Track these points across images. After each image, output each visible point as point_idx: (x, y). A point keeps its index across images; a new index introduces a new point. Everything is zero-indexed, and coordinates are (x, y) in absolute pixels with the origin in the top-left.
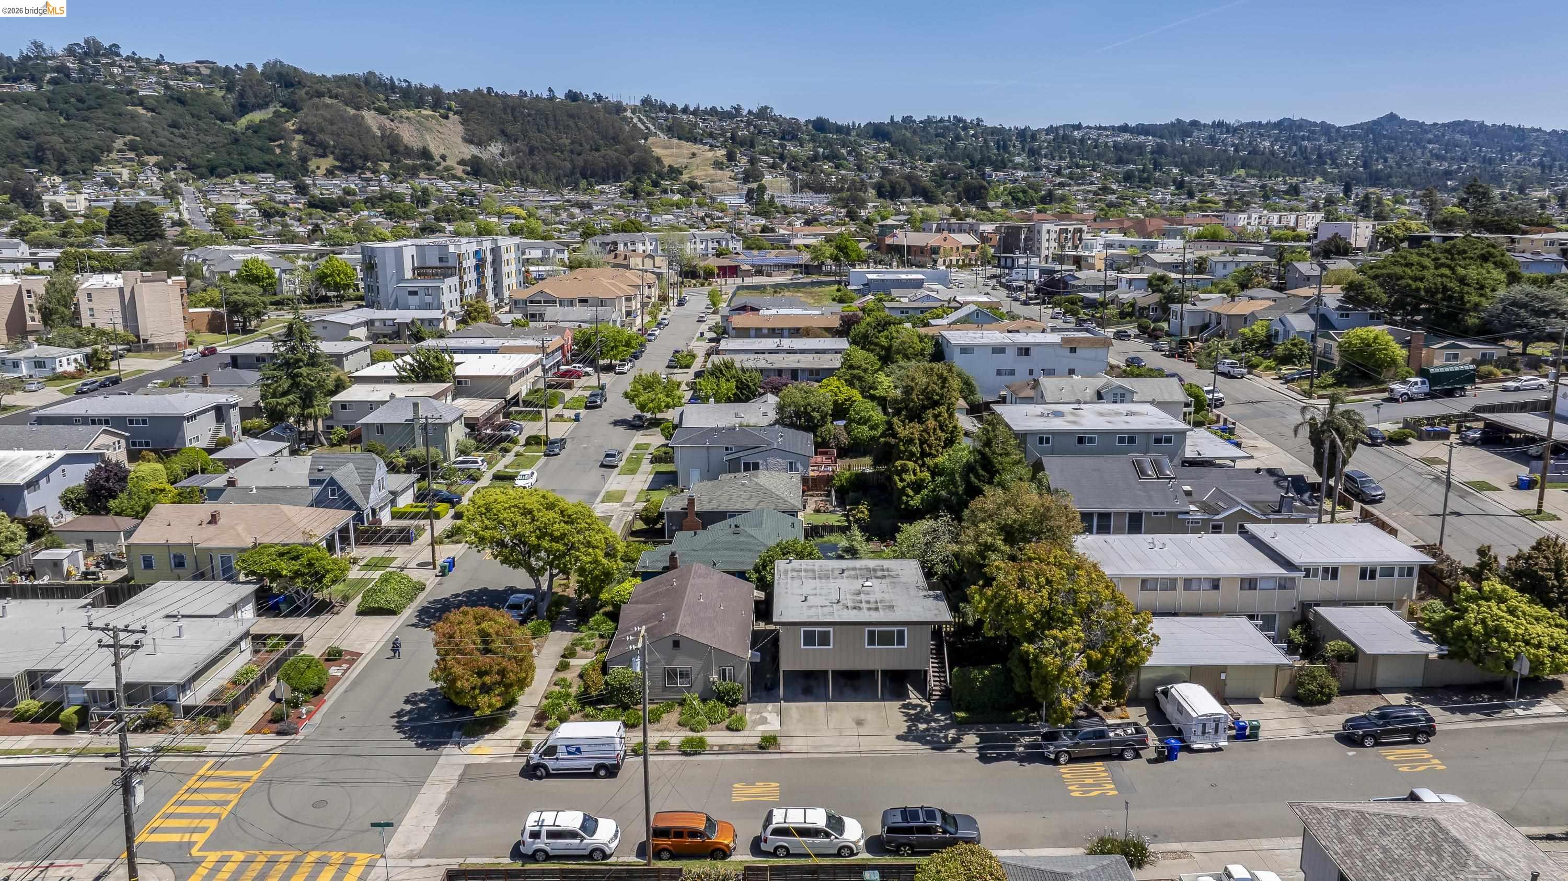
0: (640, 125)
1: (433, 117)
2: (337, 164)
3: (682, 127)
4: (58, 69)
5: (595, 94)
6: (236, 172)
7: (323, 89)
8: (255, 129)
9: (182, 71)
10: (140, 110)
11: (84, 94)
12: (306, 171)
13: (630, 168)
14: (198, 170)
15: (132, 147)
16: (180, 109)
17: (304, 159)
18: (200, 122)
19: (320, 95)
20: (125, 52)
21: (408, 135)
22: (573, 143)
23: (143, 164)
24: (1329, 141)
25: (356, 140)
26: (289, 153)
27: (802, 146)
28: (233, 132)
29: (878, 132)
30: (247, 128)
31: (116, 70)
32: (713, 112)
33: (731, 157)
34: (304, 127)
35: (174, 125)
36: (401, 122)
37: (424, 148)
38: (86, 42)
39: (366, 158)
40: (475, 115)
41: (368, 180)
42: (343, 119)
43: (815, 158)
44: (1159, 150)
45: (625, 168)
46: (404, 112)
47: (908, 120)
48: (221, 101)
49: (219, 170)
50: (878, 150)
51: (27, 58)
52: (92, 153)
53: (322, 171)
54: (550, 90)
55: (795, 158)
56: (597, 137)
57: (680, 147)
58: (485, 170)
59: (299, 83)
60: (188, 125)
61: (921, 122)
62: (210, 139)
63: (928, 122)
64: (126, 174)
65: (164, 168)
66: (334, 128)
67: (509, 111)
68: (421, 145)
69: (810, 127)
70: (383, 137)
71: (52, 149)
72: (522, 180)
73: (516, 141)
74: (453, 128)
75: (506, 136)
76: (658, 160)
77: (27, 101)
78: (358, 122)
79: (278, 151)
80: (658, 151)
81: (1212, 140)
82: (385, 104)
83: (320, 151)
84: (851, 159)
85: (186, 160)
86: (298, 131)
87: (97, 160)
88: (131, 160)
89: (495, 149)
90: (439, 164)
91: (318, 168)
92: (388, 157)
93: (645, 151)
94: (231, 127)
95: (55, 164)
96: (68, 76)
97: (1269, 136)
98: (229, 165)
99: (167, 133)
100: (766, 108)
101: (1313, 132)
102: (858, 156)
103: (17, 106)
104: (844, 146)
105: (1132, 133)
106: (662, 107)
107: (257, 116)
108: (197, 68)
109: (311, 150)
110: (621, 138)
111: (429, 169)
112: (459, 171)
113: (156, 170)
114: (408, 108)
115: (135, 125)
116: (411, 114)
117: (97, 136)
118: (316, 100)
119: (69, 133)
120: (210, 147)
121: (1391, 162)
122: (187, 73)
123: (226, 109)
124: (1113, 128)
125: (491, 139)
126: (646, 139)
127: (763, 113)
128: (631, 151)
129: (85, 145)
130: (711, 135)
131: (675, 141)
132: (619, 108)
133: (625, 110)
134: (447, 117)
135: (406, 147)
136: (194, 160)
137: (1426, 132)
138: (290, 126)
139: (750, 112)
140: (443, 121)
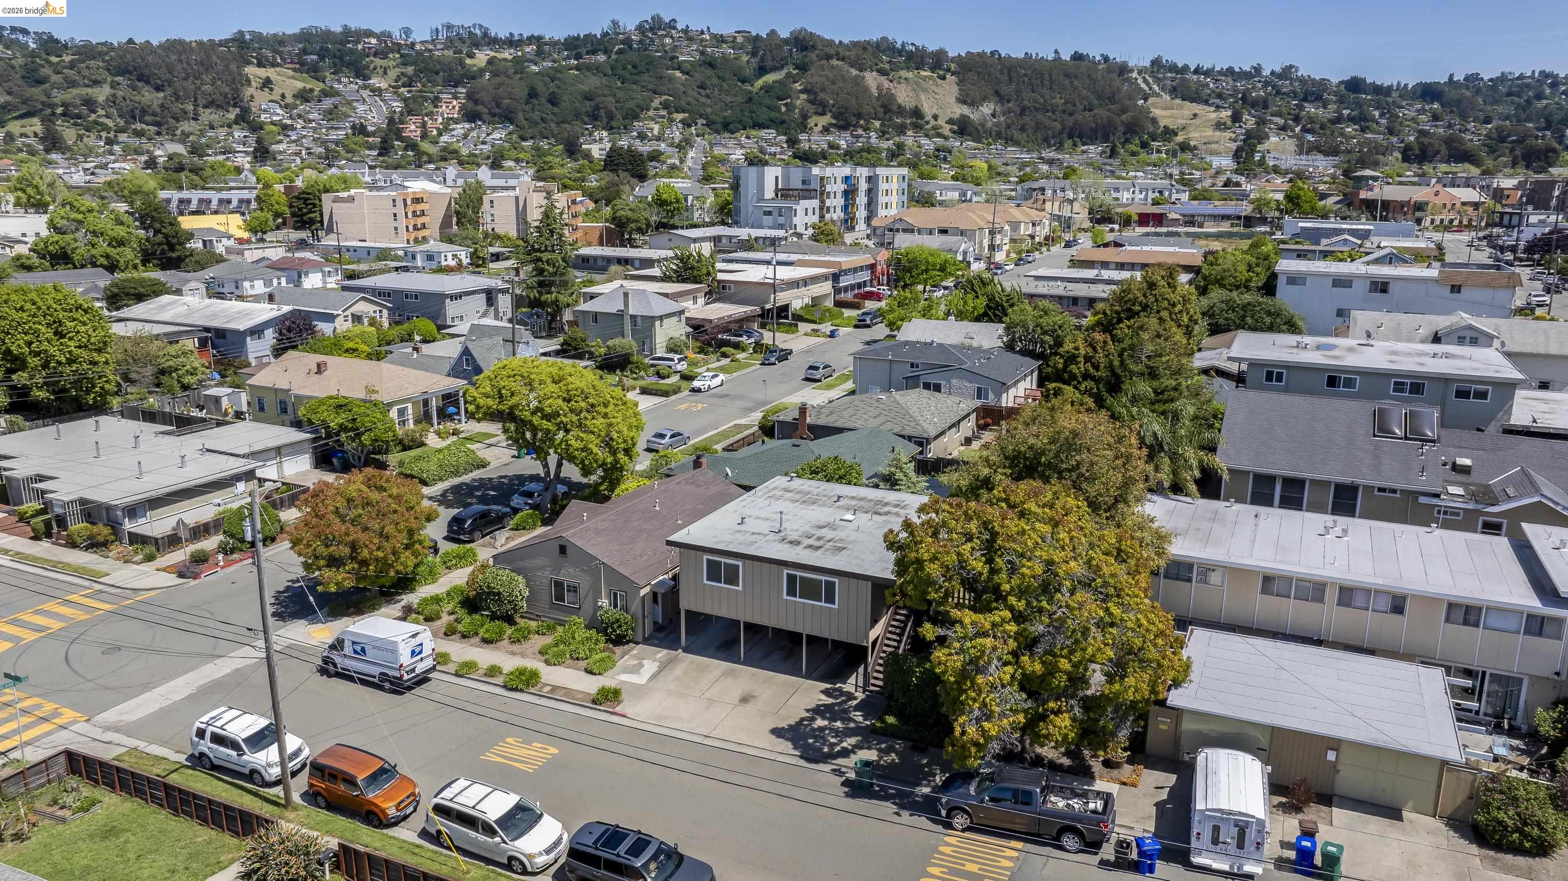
0: (1143, 86)
1: (930, 78)
2: (834, 121)
3: (1189, 88)
4: (623, 42)
5: (1102, 55)
6: (745, 129)
7: (833, 52)
8: (767, 89)
9: (720, 40)
10: (678, 74)
11: (637, 61)
12: (804, 128)
13: (1121, 129)
14: (714, 126)
15: (665, 106)
16: (709, 72)
17: (805, 117)
18: (724, 84)
19: (829, 57)
20: (680, 26)
21: (904, 96)
22: (1065, 103)
23: (671, 120)
25: (853, 100)
26: (793, 111)
27: (1325, 107)
28: (750, 92)
29: (1428, 92)
30: (761, 89)
31: (668, 40)
32: (1230, 72)
33: (1236, 118)
34: (809, 87)
35: (702, 86)
36: (899, 83)
37: (916, 107)
38: (653, 18)
39: (859, 116)
40: (972, 76)
41: (858, 137)
42: (844, 80)
43: (1338, 120)
45: (1116, 128)
46: (903, 73)
47: (1472, 78)
48: (745, 64)
49: (731, 126)
50: (1422, 111)
51: (606, 34)
52: (633, 111)
53: (820, 128)
54: (1056, 52)
55: (1311, 120)
56: (1092, 97)
57: (1180, 107)
58: (970, 129)
59: (813, 46)
60: (714, 86)
61: (1491, 80)
62: (729, 99)
63: (1503, 78)
64: (656, 128)
65: (687, 124)
66: (835, 87)
67: (1005, 71)
68: (914, 104)
69: (1342, 88)
70: (878, 98)
71: (605, 108)
72: (1006, 139)
73: (1009, 101)
74: (949, 89)
75: (1000, 97)
76: (1154, 121)
77: (596, 69)
78: (858, 82)
79: (784, 109)
80: (1157, 112)
82: (887, 66)
83: (820, 110)
84: (1384, 121)
85: (707, 118)
86: (802, 92)
87: (636, 117)
88: (663, 117)
89: (987, 109)
90: (928, 123)
91: (816, 125)
92: (881, 115)
93: (1140, 112)
94: (750, 88)
95: (605, 120)
96: (630, 47)
98: (740, 122)
99: (695, 94)
100: (1291, 67)
102: (1393, 117)
103: (588, 73)
104: (1377, 108)
106: (1173, 68)
107: (770, 78)
108: (735, 38)
109: (812, 109)
110: (1117, 97)
111: (917, 127)
112: (946, 130)
113: (680, 125)
114: (908, 69)
115: (671, 86)
116: (910, 75)
117: (639, 96)
118: (824, 62)
119: (620, 94)
120: (727, 106)
122: (723, 41)
123: (748, 72)
125: (984, 99)
126: (1146, 99)
127: (1287, 73)
128: (1124, 111)
129: (631, 104)
130: (1220, 96)
131: (1178, 101)
132: (1123, 69)
133: (1132, 71)
134: (944, 78)
135: (900, 106)
136: (713, 117)
138: (798, 86)
139: (1273, 73)
140: (940, 81)
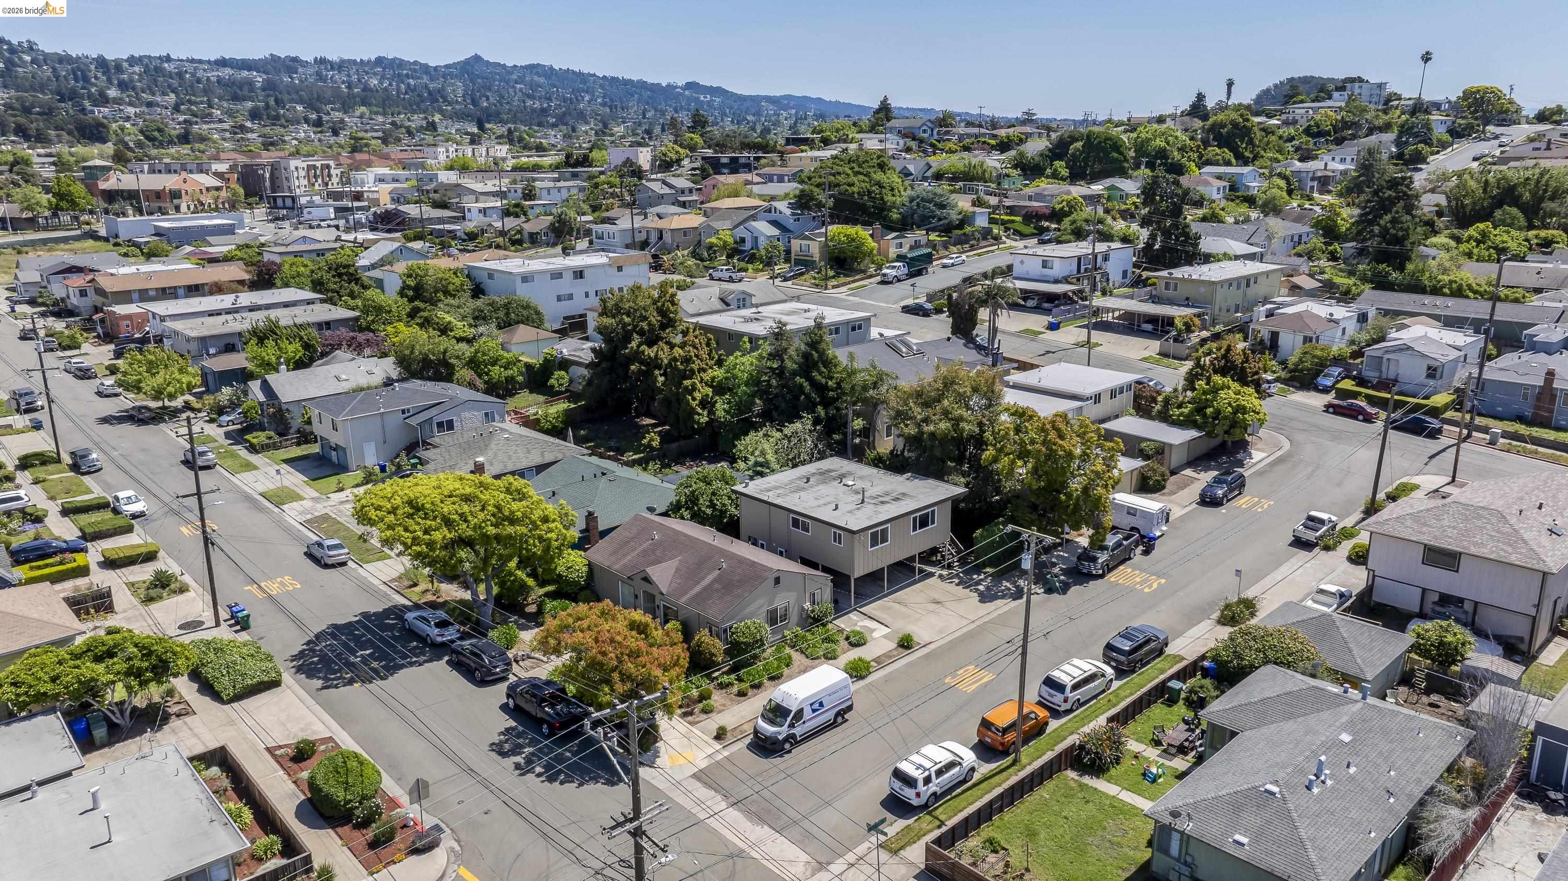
24: (432, 80)
44: (269, 86)
81: (320, 77)
97: (375, 74)
101: (415, 71)
105: (232, 68)
121: (492, 99)
124: (209, 62)
137: (512, 73)
